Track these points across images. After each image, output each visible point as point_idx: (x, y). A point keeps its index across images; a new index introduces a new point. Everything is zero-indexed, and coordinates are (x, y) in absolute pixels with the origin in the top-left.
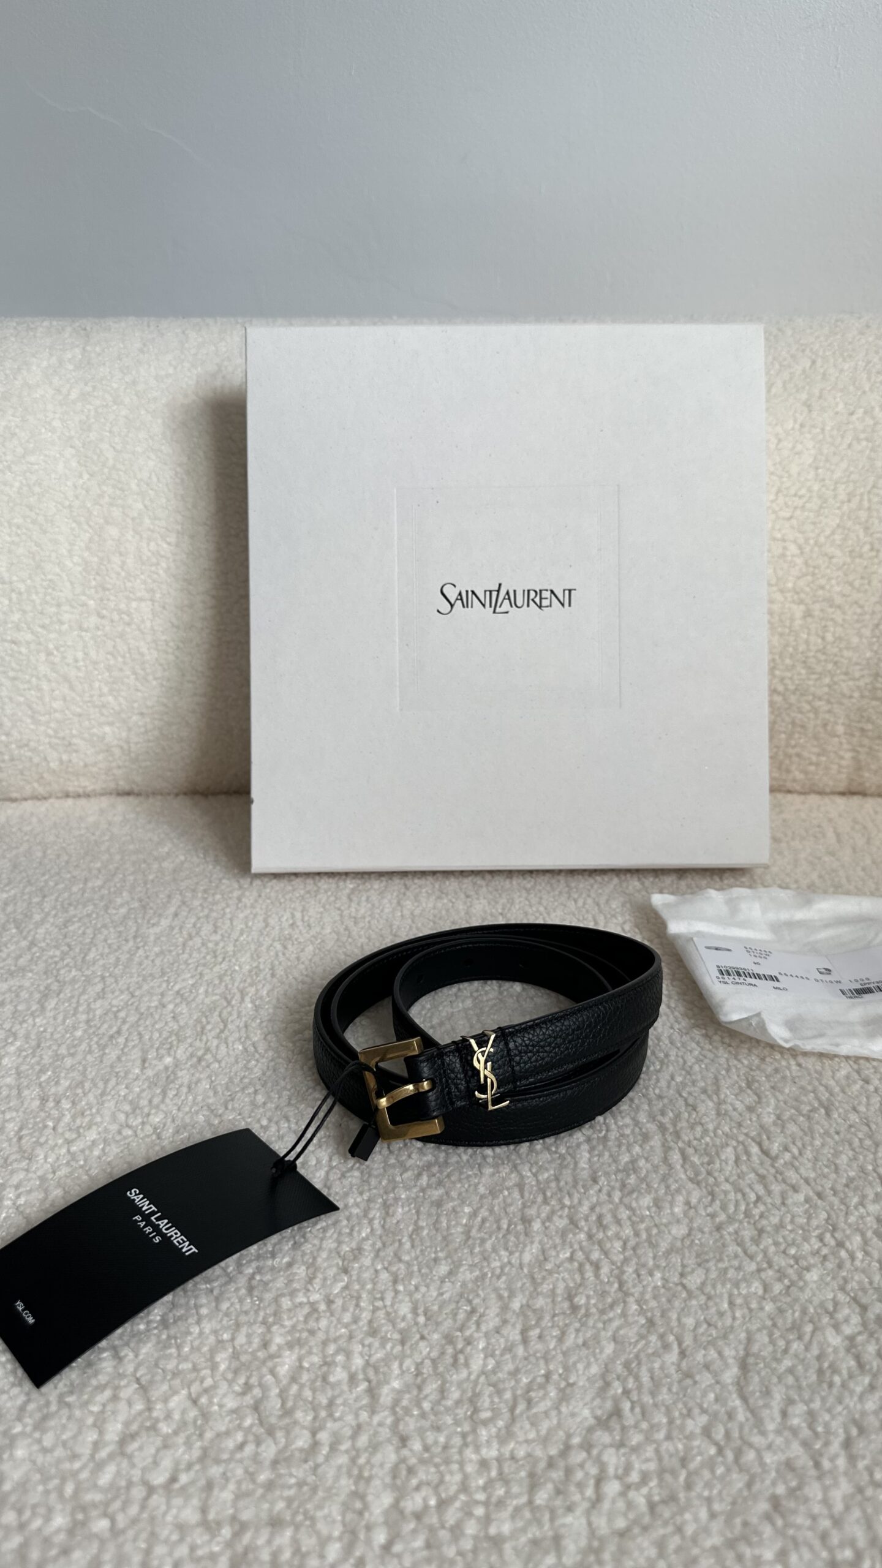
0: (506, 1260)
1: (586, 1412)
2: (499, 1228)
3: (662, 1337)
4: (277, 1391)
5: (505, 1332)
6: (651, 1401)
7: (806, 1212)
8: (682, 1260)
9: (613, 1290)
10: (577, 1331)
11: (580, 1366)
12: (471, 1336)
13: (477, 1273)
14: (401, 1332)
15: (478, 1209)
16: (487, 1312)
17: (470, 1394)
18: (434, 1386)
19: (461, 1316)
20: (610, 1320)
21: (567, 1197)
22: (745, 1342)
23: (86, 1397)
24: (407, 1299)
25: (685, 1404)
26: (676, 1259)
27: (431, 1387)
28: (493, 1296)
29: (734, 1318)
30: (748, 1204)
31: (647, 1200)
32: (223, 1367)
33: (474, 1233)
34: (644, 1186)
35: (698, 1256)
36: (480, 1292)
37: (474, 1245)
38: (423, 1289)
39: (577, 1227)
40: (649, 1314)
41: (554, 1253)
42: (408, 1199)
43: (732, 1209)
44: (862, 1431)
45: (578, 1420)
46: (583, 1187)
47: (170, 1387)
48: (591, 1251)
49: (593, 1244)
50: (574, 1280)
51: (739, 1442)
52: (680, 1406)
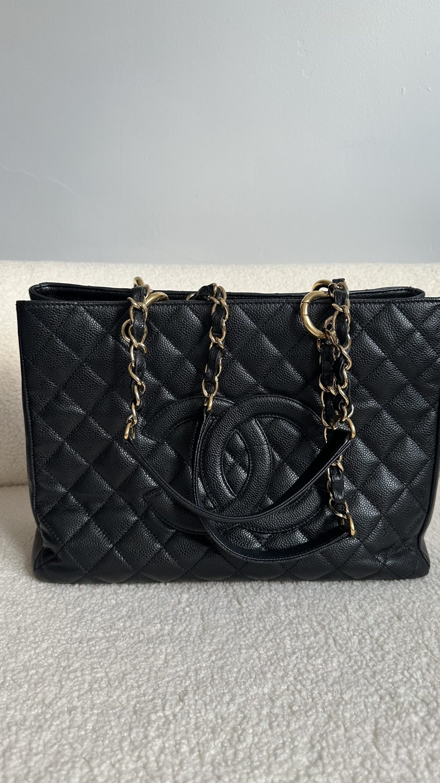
1: (305, 759)
2: (251, 677)
3: (335, 723)
4: (154, 758)
6: (334, 752)
7: (394, 662)
11: (299, 738)
14: (211, 728)
17: (248, 754)
18: (231, 752)
20: (311, 716)
21: (281, 662)
22: (374, 723)
23: (59, 767)
25: (350, 753)
27: (230, 753)
29: (368, 713)
30: (366, 661)
32: (126, 749)
35: (347, 685)
42: (206, 666)
43: (359, 664)
44: (433, 759)
45: (302, 763)
47: (101, 760)
49: (297, 681)
50: (291, 699)
51: (378, 768)
52: (348, 753)
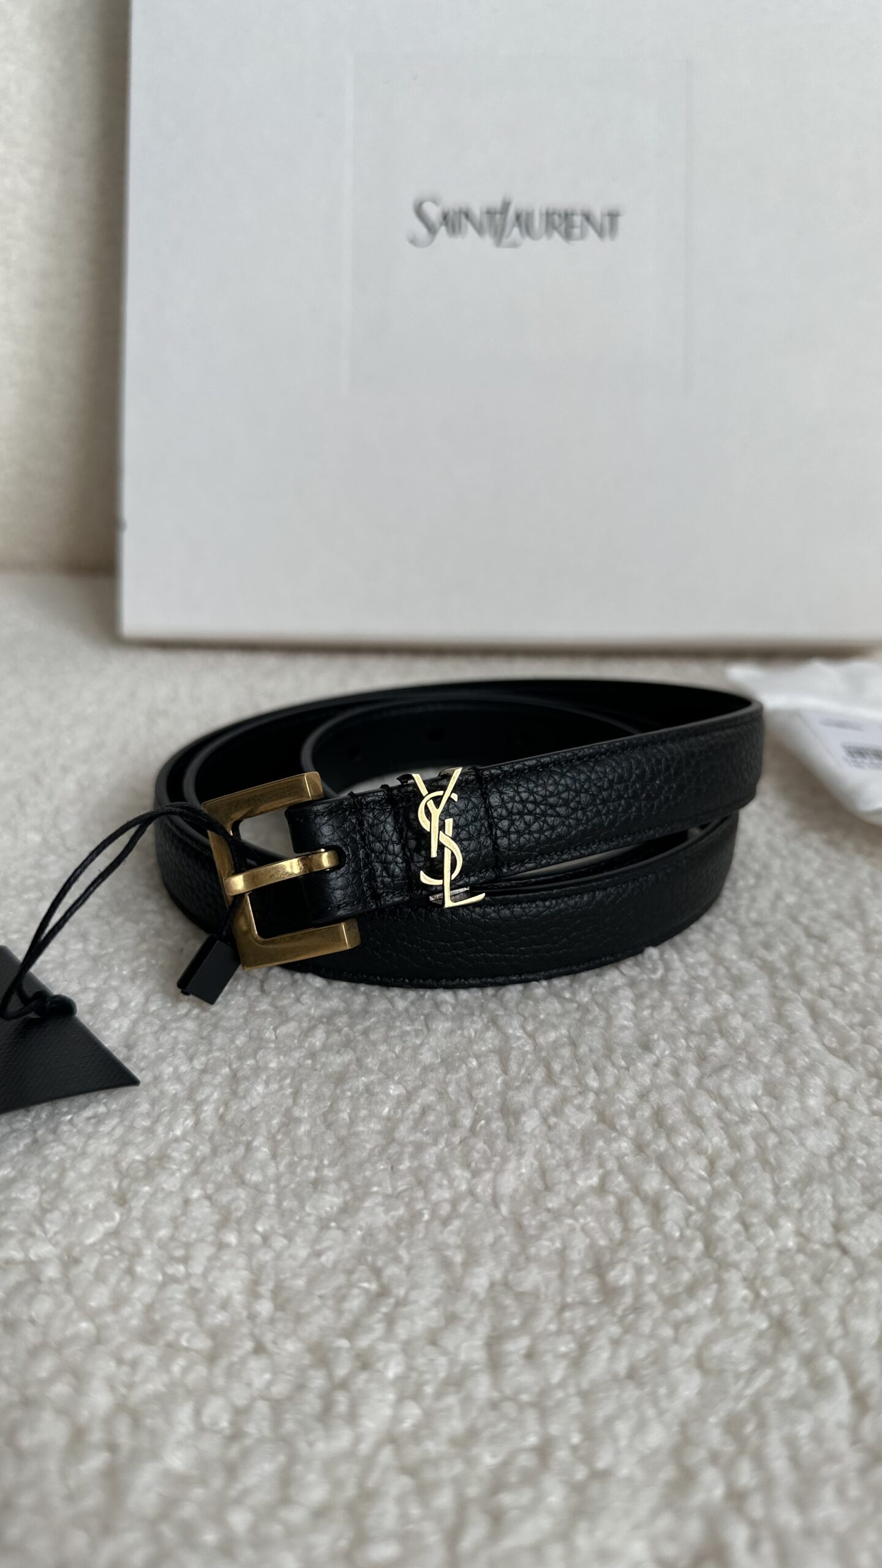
0: (464, 1187)
5: (449, 1341)
8: (834, 1196)
9: (692, 1255)
10: (616, 1343)
12: (371, 1348)
13: (401, 1211)
15: (416, 1089)
16: (414, 1295)
19: (355, 1303)
24: (241, 1261)
26: (821, 1194)
28: (430, 1261)
31: (751, 1084)
33: (402, 1132)
34: (743, 1059)
36: (403, 1253)
37: (400, 1154)
38: (279, 1243)
39: (613, 1127)
40: (776, 1309)
41: (565, 1177)
46: (625, 1057)
48: (643, 1175)
